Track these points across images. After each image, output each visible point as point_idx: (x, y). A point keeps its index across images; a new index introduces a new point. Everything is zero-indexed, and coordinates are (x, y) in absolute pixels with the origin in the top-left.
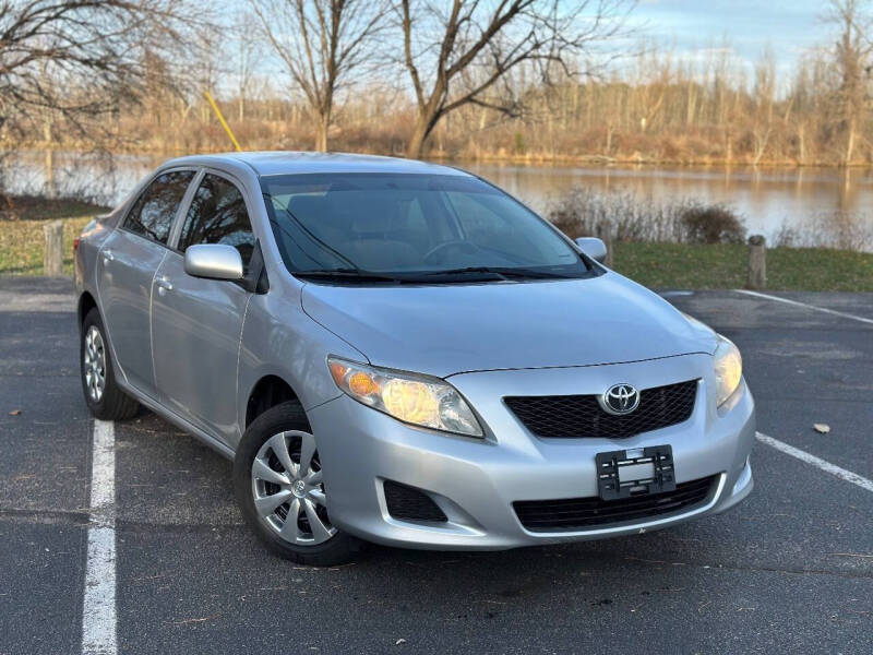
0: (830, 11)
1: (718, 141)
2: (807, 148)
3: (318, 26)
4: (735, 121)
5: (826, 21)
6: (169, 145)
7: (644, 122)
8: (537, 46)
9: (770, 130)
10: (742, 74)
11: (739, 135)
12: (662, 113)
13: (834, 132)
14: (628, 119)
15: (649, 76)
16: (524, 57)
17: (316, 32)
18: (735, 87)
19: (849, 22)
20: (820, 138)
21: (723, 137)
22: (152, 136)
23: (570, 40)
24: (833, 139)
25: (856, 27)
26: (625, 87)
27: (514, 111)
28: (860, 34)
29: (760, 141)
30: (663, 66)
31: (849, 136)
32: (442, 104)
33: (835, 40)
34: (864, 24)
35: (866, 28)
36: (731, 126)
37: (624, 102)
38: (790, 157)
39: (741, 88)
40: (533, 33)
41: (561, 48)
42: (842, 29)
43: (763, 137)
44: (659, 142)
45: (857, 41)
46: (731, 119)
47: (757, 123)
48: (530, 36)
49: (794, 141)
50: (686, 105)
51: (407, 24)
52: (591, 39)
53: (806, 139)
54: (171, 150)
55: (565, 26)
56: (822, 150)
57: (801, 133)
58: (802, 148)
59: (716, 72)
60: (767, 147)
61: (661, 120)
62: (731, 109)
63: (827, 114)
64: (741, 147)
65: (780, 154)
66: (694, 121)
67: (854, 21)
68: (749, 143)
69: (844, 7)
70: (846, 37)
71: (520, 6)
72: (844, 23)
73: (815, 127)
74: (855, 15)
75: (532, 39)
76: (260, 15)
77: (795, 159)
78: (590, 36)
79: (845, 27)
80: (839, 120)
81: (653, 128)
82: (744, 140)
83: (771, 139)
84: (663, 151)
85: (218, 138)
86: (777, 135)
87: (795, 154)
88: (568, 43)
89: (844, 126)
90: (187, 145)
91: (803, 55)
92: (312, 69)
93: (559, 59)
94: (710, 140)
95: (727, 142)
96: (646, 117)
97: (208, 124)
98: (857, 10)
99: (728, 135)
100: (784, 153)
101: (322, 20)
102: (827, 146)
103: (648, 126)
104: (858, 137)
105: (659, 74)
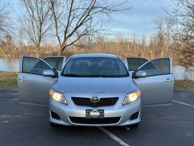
0: (156, 27)
1: (134, 54)
2: (153, 55)
3: (36, 27)
4: (137, 50)
5: (156, 29)
6: (12, 56)
7: (118, 50)
8: (87, 32)
9: (145, 52)
10: (139, 40)
11: (138, 53)
12: (122, 48)
13: (158, 52)
14: (115, 50)
15: (119, 40)
16: (85, 34)
17: (36, 29)
18: (137, 43)
19: (160, 29)
20: (155, 54)
21: (135, 53)
22: (8, 54)
23: (95, 31)
24: (158, 54)
25: (162, 30)
26: (114, 43)
27: (83, 47)
28: (163, 31)
29: (143, 54)
30: (122, 38)
31: (161, 53)
32: (66, 45)
33: (158, 33)
34: (164, 29)
35: (164, 30)
36: (136, 51)
37: (114, 46)
38: (149, 58)
39: (139, 43)
40: (87, 29)
41: (93, 33)
42: (159, 30)
43: (143, 53)
44: (121, 54)
45: (162, 33)
46: (136, 50)
47: (142, 50)
48: (86, 30)
49: (150, 54)
50: (127, 47)
51: (56, 27)
52: (99, 31)
53: (152, 54)
54: (12, 57)
55: (94, 28)
56: (156, 56)
57: (151, 53)
58: (152, 56)
59: (133, 40)
60: (144, 55)
61: (122, 50)
62: (137, 47)
63: (157, 48)
64: (139, 55)
65: (147, 57)
66: (129, 50)
67: (161, 29)
68: (140, 55)
69: (159, 26)
70: (160, 32)
71: (82, 23)
72: (159, 29)
73: (154, 51)
74: (162, 27)
75: (87, 30)
76: (23, 25)
77: (150, 58)
78: (99, 30)
79: (160, 30)
80: (159, 50)
81: (120, 51)
82: (139, 54)
83: (145, 54)
84: (122, 56)
85: (23, 54)
86: (146, 53)
87: (150, 57)
88: (94, 31)
89: (160, 51)
90: (16, 56)
91: (151, 36)
92: (35, 37)
93: (92, 35)
94: (132, 54)
95: (136, 54)
96: (119, 49)
97: (21, 51)
98: (162, 26)
99: (136, 53)
100: (148, 57)
101: (37, 26)
102: (157, 55)
103: (119, 51)
104: (163, 53)
105: (121, 40)
